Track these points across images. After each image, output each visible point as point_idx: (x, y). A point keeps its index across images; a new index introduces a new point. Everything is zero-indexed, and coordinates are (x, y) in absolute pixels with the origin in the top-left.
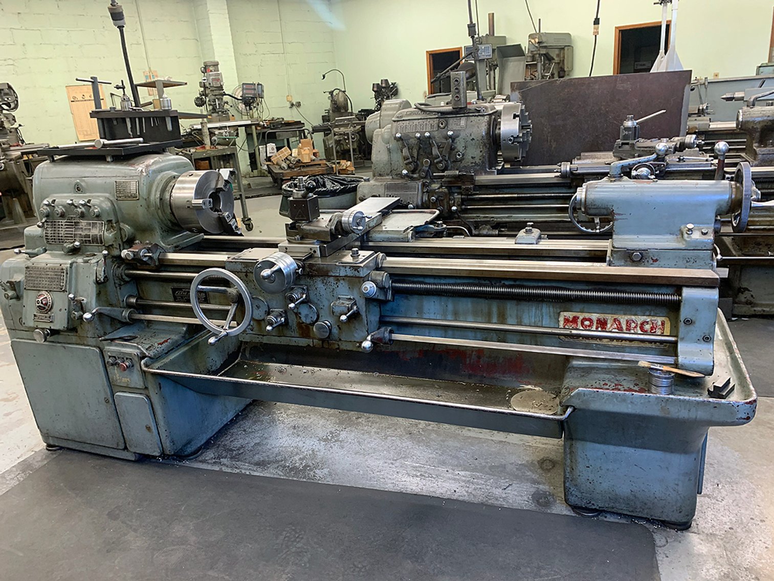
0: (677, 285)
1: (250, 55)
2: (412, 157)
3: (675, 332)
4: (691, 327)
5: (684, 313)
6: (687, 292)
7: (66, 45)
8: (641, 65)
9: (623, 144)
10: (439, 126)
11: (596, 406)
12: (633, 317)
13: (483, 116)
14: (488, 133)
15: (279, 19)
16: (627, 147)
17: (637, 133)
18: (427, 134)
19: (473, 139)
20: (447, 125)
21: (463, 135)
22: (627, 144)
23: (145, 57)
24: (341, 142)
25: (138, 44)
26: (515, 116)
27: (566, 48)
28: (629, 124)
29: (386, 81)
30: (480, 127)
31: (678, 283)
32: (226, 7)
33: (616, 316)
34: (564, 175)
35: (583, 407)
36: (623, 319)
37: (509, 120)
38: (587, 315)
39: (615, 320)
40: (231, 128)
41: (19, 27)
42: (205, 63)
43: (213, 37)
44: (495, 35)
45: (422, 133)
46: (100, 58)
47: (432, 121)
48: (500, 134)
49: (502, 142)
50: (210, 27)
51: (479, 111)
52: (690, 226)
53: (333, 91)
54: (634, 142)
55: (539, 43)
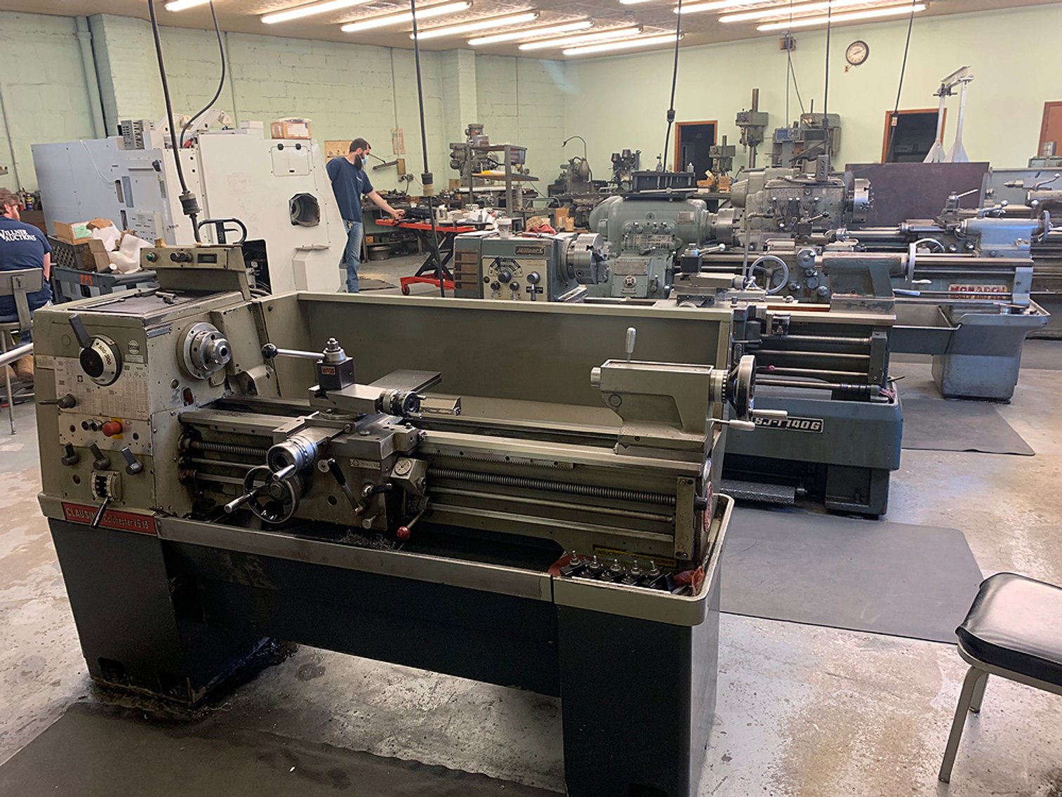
0: (1013, 267)
1: (487, 116)
2: (783, 215)
3: (1010, 290)
4: (1020, 286)
5: (1016, 279)
6: (1017, 269)
7: (329, 99)
8: (901, 149)
9: (948, 211)
10: (805, 194)
11: (973, 322)
12: (989, 286)
13: (839, 188)
14: (842, 201)
15: (515, 79)
16: (950, 214)
17: (958, 204)
18: (798, 199)
19: (831, 204)
20: (811, 193)
21: (823, 201)
22: (951, 211)
23: (394, 115)
24: (584, 214)
25: (389, 101)
26: (865, 189)
27: (835, 129)
28: (953, 198)
29: (629, 151)
30: (837, 195)
31: (1013, 264)
32: (474, 66)
33: (979, 286)
34: (902, 232)
35: (966, 323)
36: (983, 287)
37: (861, 192)
38: (964, 286)
39: (979, 288)
40: (495, 193)
41: (292, 80)
42: (469, 125)
43: (460, 97)
44: (759, 111)
45: (794, 198)
46: (356, 114)
47: (799, 190)
48: (853, 202)
49: (855, 207)
50: (459, 86)
51: (836, 184)
52: (1020, 239)
53: (573, 160)
54: (957, 210)
55: (812, 123)
